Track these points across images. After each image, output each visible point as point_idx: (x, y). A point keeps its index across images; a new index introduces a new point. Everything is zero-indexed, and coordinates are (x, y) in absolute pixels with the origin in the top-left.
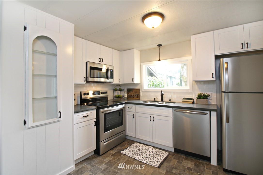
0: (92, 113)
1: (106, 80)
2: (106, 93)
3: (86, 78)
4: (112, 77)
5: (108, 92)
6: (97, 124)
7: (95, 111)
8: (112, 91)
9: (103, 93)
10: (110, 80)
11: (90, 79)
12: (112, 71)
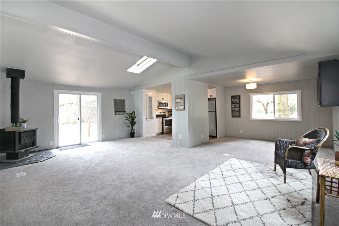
0: (161, 119)
1: (165, 107)
2: (165, 113)
3: (158, 107)
4: (167, 106)
5: (166, 112)
6: (163, 123)
7: (162, 119)
8: (168, 112)
9: (164, 113)
10: (167, 107)
11: (160, 107)
12: (167, 103)
